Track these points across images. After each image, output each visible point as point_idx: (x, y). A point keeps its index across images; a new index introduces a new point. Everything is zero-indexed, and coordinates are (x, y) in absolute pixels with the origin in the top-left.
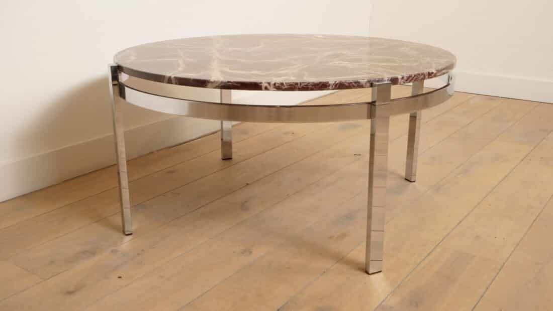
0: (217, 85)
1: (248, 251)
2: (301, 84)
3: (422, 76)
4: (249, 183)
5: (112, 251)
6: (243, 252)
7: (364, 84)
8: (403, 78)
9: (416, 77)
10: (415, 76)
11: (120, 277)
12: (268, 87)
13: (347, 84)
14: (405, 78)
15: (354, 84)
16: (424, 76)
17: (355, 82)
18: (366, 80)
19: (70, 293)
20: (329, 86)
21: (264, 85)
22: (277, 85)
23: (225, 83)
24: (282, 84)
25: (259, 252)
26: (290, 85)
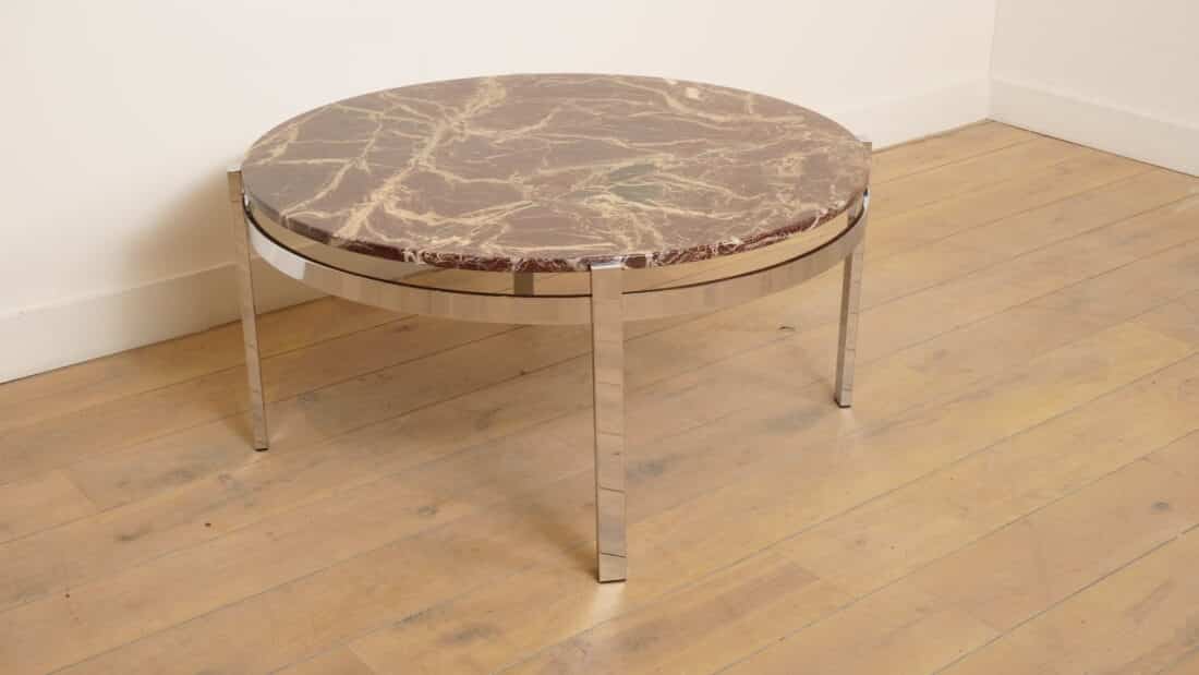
0: (343, 243)
1: (432, 510)
2: (463, 258)
3: (703, 253)
4: (526, 370)
5: (221, 477)
6: (421, 511)
7: (575, 266)
8: (655, 257)
9: (686, 255)
10: (685, 252)
11: (208, 525)
12: (414, 258)
13: (541, 264)
14: (661, 257)
15: (555, 265)
16: (709, 251)
17: (557, 261)
18: (578, 259)
19: (125, 538)
20: (511, 265)
21: (408, 254)
22: (427, 256)
23: (353, 242)
24: (434, 255)
25: (449, 514)
26: (449, 259)
